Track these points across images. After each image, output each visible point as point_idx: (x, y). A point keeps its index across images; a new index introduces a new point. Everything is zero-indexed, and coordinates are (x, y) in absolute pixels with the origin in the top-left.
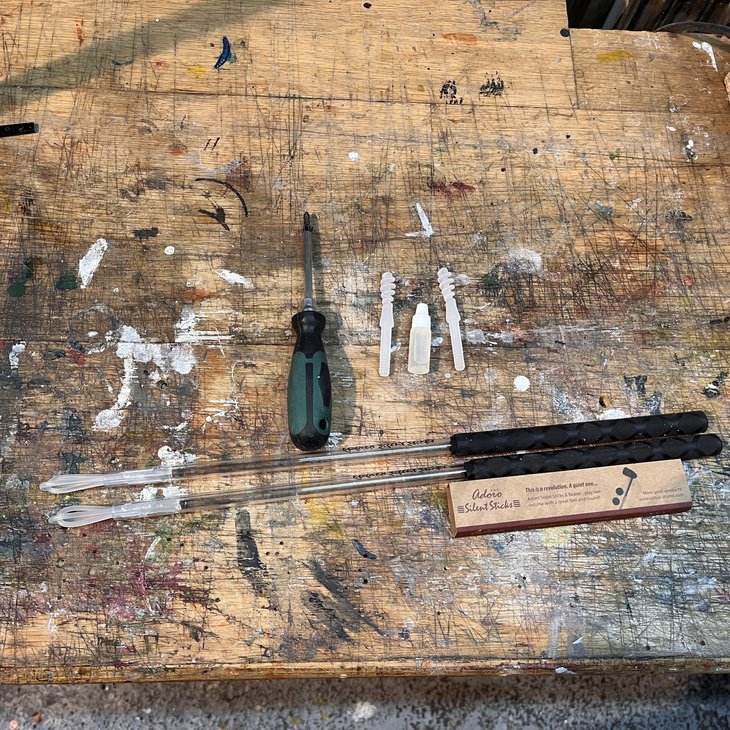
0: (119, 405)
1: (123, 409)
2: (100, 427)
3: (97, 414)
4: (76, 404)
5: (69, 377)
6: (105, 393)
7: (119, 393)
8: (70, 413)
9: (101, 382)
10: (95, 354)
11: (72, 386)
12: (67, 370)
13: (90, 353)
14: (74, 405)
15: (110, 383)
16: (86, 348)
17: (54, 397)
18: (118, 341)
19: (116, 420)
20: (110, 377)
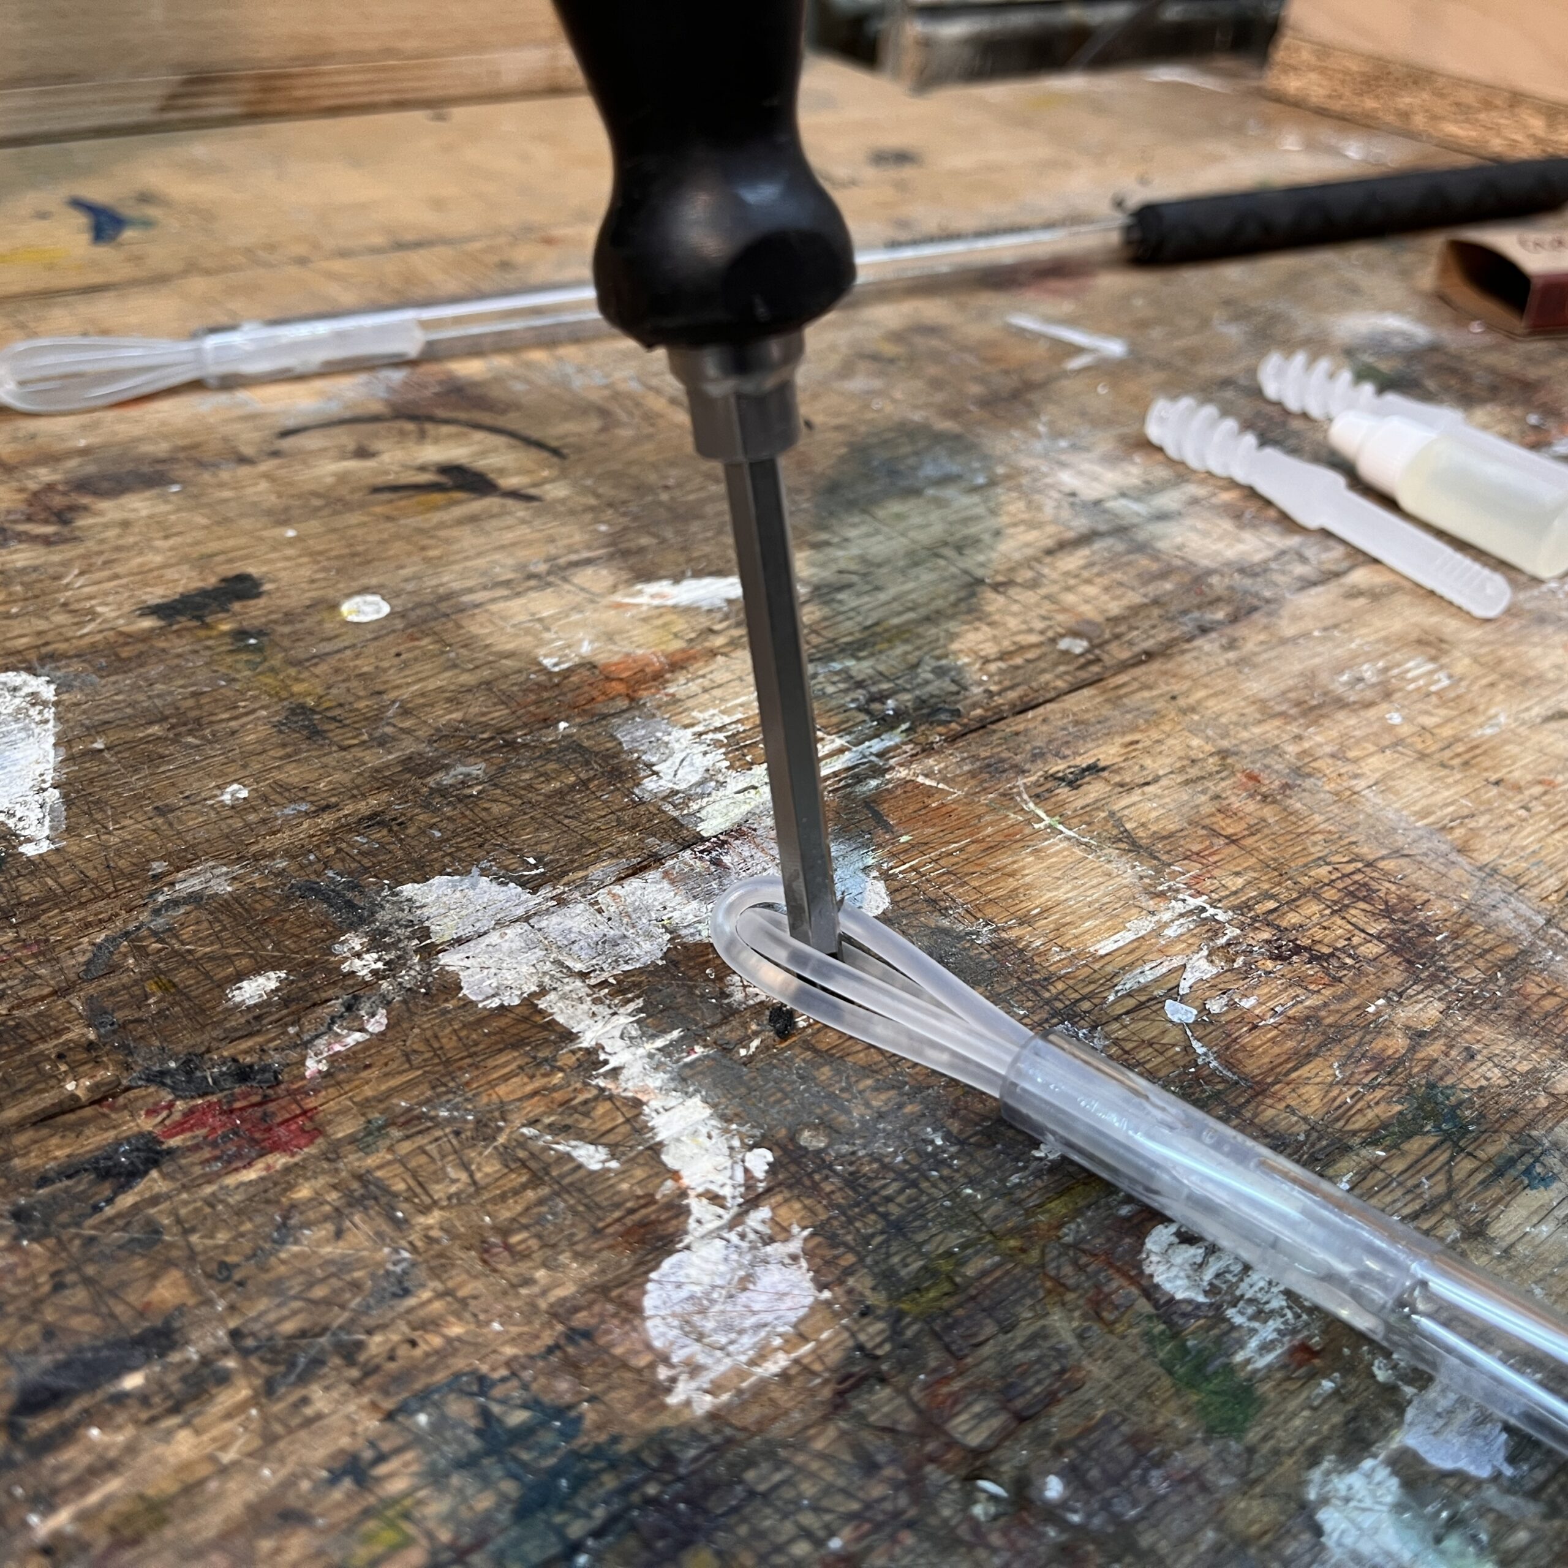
0: (715, 1199)
1: (752, 1201)
2: (718, 1367)
3: (633, 1311)
4: (452, 1346)
5: (285, 1231)
6: (577, 1188)
7: (656, 1149)
8: (460, 1409)
9: (506, 1155)
10: (352, 1054)
11: (342, 1266)
12: (240, 1212)
13: (313, 1066)
14: (442, 1355)
15: (563, 1130)
16: (275, 1059)
17: (269, 1389)
18: (429, 952)
19: (772, 1278)
20: (534, 1107)
